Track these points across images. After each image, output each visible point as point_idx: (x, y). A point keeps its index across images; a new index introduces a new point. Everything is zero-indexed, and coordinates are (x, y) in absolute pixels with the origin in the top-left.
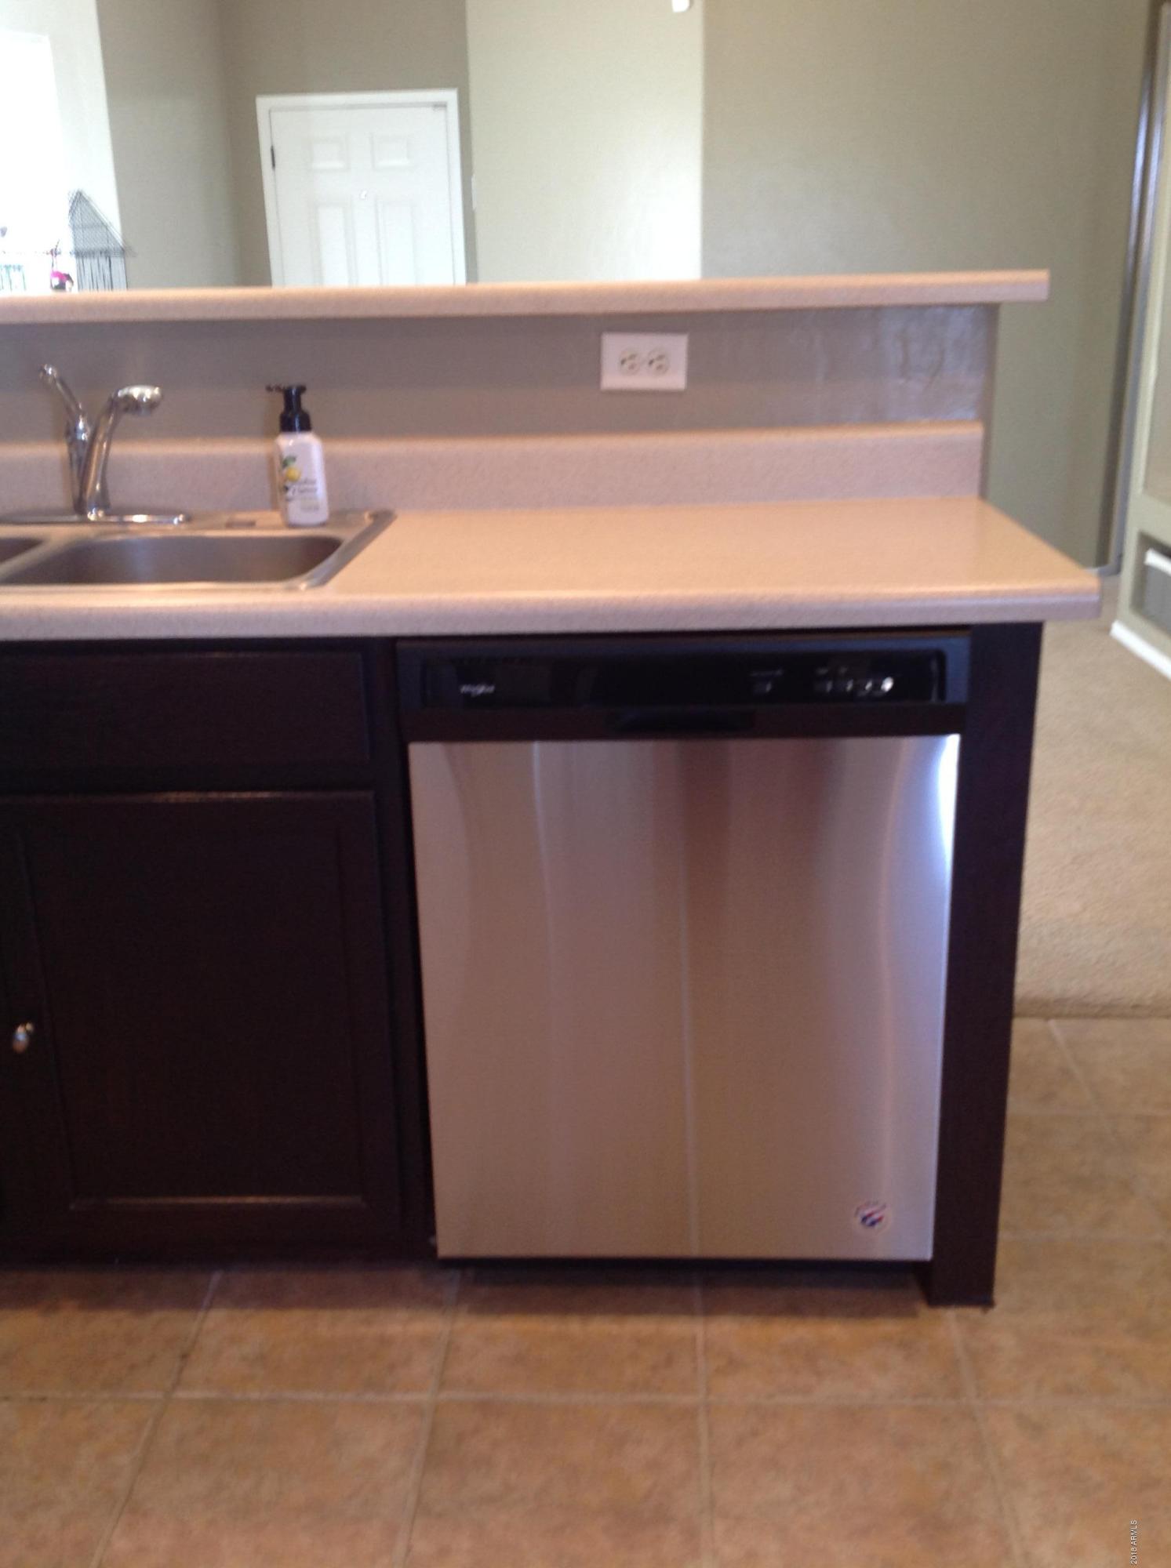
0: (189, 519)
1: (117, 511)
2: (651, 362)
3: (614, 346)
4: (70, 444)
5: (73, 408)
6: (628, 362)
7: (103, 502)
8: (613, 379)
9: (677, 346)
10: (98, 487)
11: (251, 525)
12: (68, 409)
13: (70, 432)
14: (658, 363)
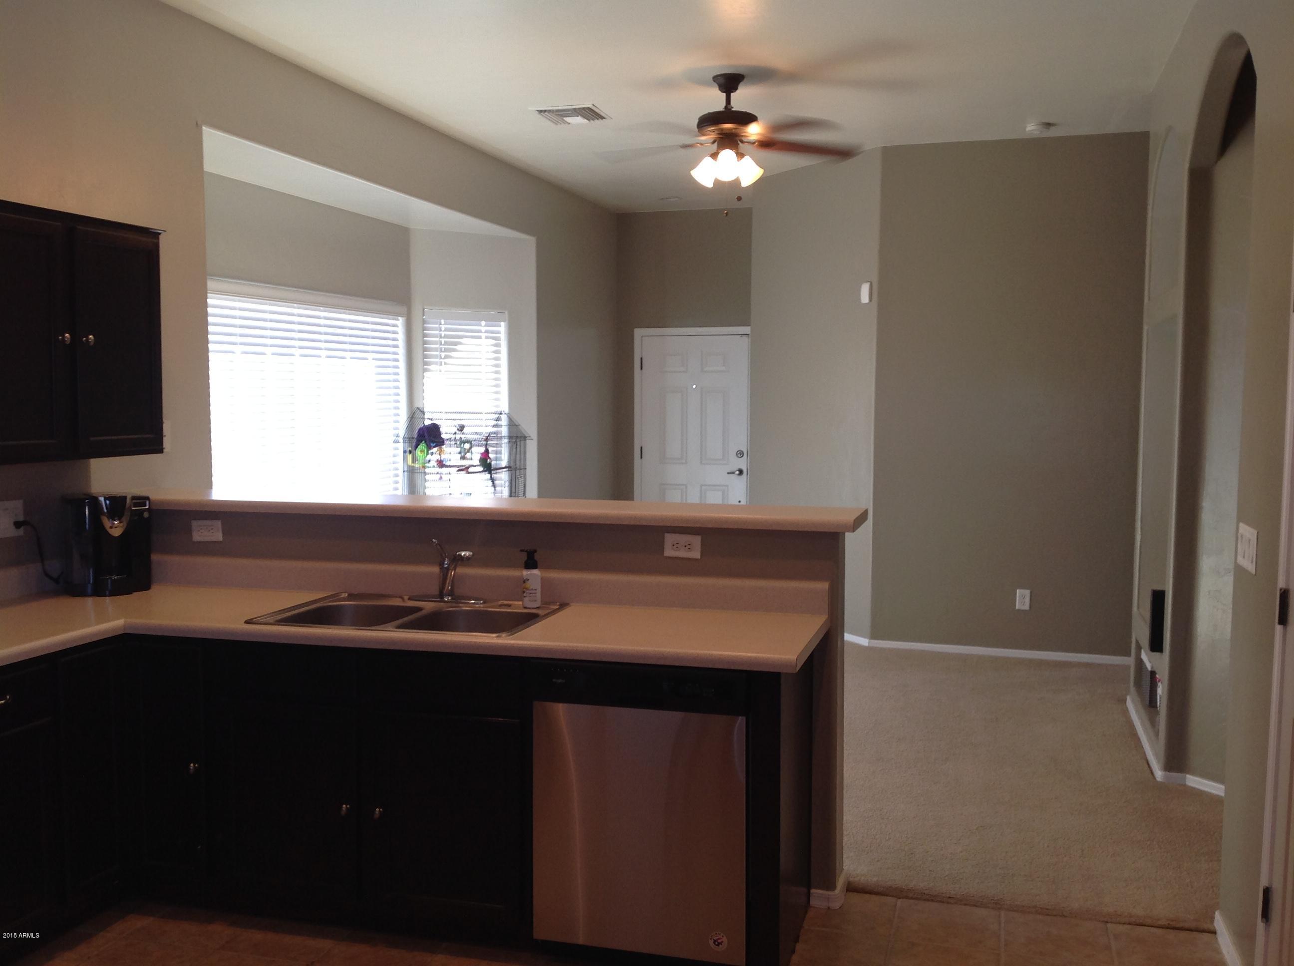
0: (484, 603)
1: (457, 599)
2: (685, 546)
3: (669, 538)
4: (441, 569)
5: (444, 555)
6: (676, 546)
7: (451, 593)
8: (669, 552)
9: (696, 540)
10: (450, 588)
11: (509, 606)
12: (441, 555)
13: (441, 564)
14: (688, 546)
